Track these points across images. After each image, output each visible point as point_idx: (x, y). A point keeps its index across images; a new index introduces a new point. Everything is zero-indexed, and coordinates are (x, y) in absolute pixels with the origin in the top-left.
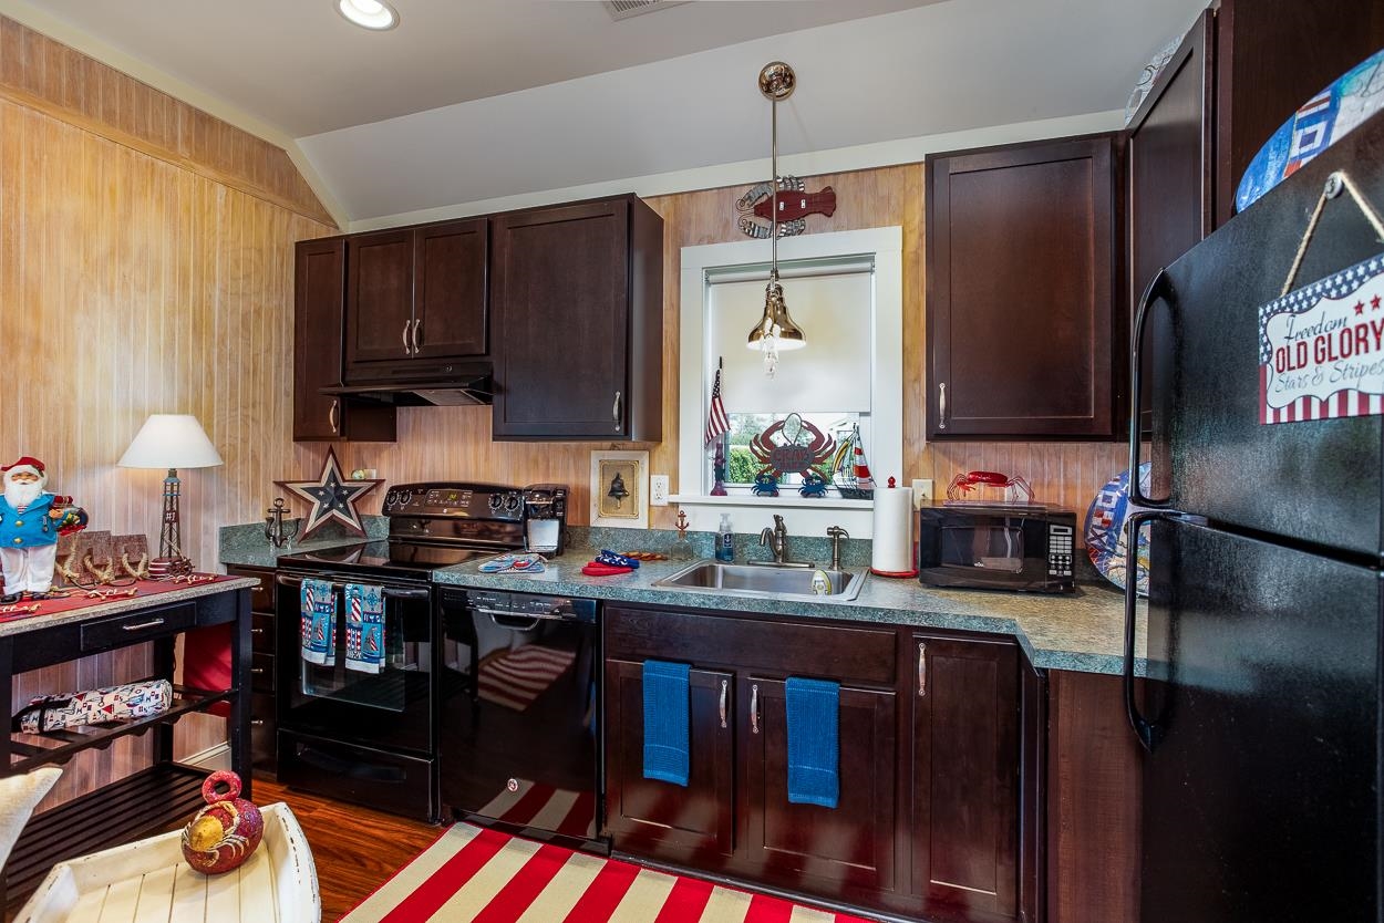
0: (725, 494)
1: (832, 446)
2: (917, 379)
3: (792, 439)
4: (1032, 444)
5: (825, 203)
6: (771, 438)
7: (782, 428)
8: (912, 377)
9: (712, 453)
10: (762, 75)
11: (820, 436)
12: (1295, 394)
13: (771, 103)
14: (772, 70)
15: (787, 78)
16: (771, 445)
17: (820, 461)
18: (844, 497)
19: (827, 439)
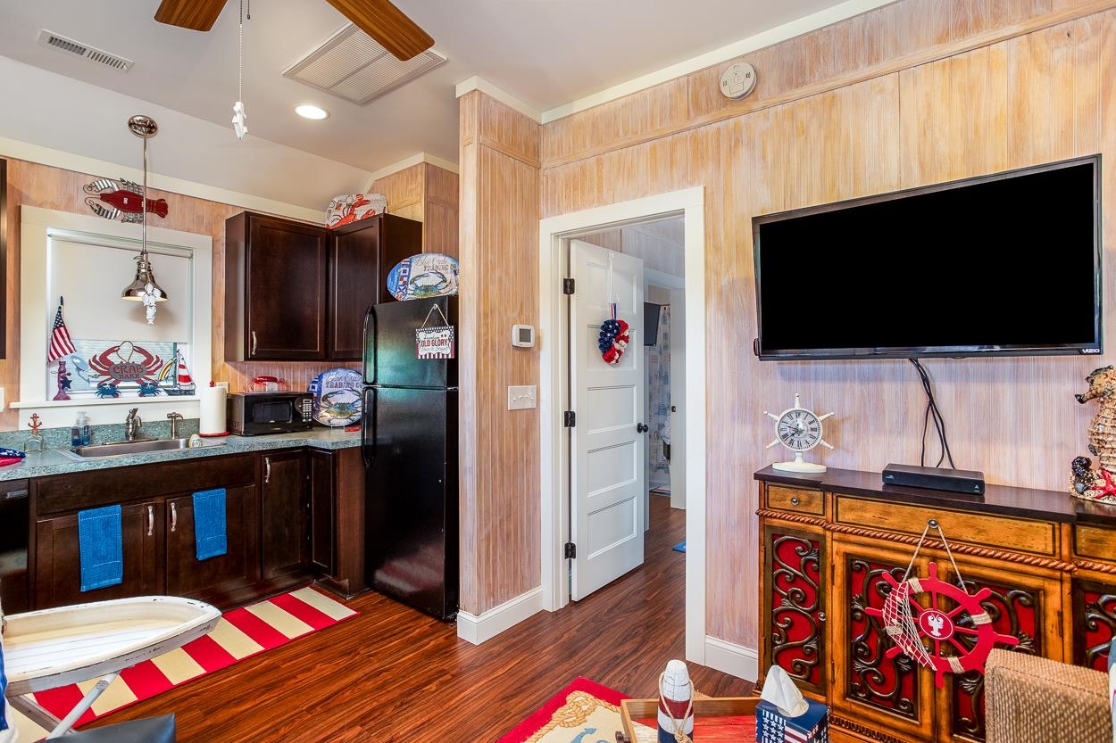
0: (68, 398)
1: (159, 363)
2: (219, 326)
3: (126, 358)
4: (279, 363)
5: (160, 208)
6: (108, 357)
7: (117, 351)
8: (216, 324)
9: (56, 368)
10: (132, 118)
11: (149, 357)
12: (427, 352)
13: (143, 140)
14: (138, 118)
15: (151, 128)
16: (110, 363)
17: (152, 373)
18: (170, 395)
19: (155, 360)
